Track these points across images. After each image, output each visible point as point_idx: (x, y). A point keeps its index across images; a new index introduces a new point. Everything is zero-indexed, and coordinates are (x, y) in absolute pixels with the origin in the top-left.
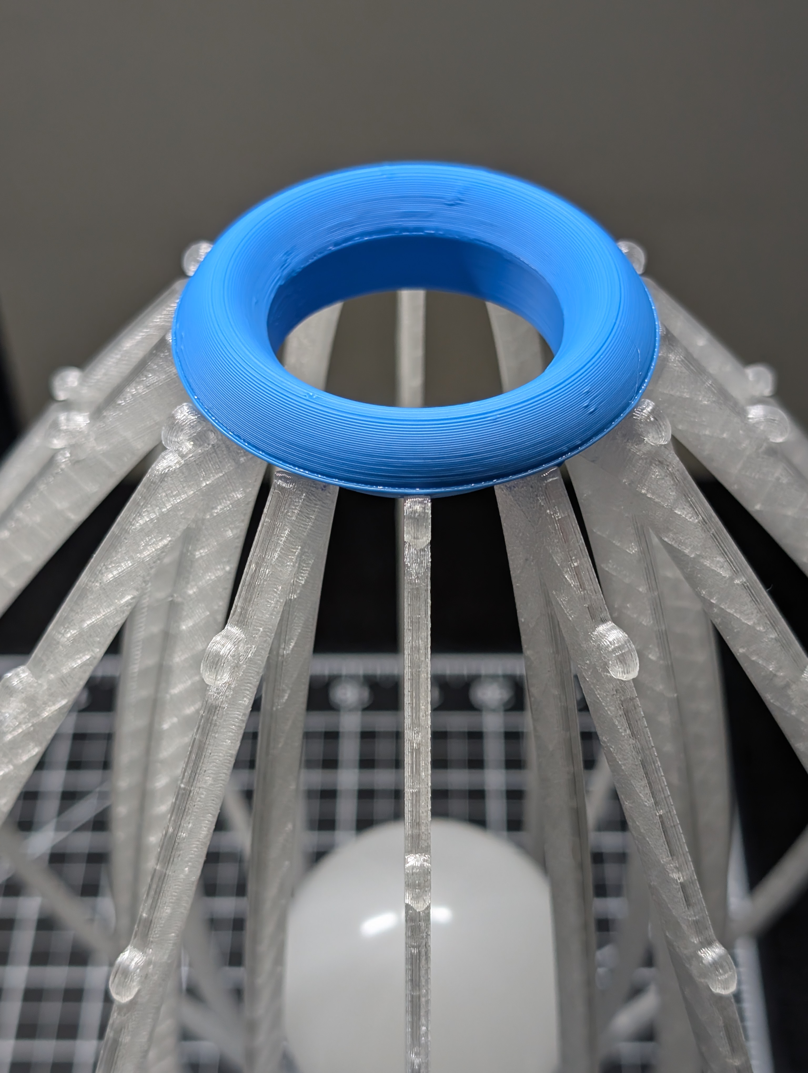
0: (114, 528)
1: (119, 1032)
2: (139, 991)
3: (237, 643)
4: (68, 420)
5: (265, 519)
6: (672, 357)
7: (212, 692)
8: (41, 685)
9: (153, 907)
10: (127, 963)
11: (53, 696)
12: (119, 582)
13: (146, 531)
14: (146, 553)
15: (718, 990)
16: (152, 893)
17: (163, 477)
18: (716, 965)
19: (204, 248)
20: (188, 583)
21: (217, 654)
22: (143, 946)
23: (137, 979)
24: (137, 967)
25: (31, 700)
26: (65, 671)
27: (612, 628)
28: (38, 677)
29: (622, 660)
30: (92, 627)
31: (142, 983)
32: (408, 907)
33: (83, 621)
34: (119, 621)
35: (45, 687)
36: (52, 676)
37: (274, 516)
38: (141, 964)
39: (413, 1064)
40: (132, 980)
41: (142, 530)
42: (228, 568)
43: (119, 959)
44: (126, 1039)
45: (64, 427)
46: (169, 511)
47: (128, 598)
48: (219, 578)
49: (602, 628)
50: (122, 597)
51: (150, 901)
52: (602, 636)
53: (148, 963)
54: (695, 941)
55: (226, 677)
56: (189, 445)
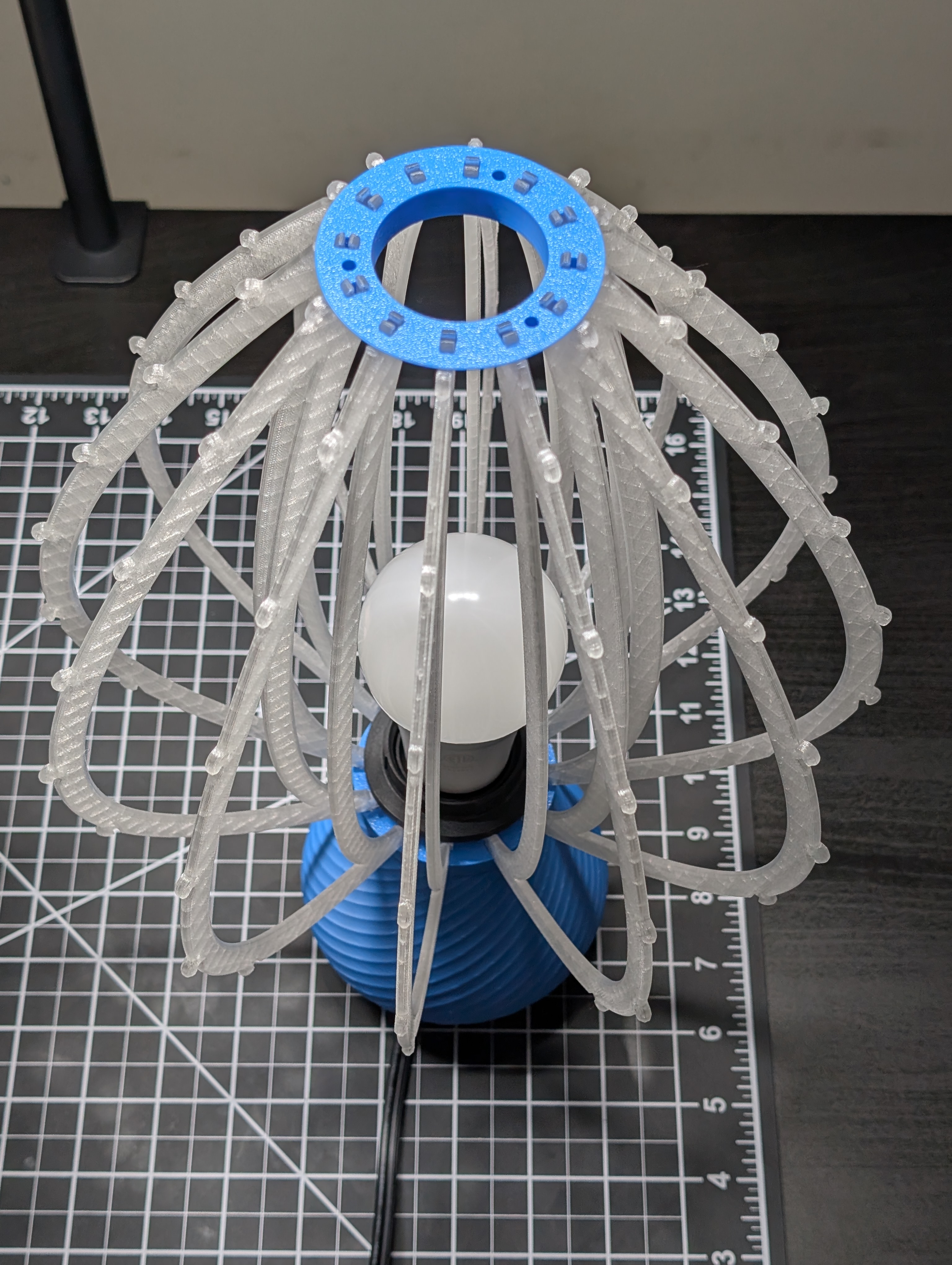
0: (274, 361)
1: (258, 644)
2: (271, 623)
3: (338, 440)
4: (250, 284)
5: (359, 372)
6: (613, 287)
7: (323, 465)
8: (226, 445)
9: (283, 578)
10: (266, 608)
11: (232, 451)
12: (275, 391)
13: (292, 364)
14: (291, 377)
15: (591, 655)
16: (283, 571)
17: (305, 336)
18: (593, 640)
19: (340, 185)
20: (314, 393)
21: (327, 446)
22: (276, 598)
23: (271, 616)
24: (271, 609)
25: (219, 452)
26: (240, 437)
27: (548, 453)
28: (224, 440)
29: (552, 471)
30: (258, 415)
31: (273, 619)
32: (422, 594)
33: (253, 411)
34: (274, 411)
35: (228, 446)
36: (232, 440)
37: (366, 370)
38: (274, 608)
39: (418, 677)
40: (268, 617)
41: (290, 363)
42: (339, 385)
43: (262, 605)
44: (262, 648)
45: (247, 289)
46: (306, 355)
47: (279, 399)
48: (333, 390)
49: (542, 453)
50: (277, 398)
51: (281, 574)
52: (542, 457)
53: (278, 608)
54: (581, 627)
55: (331, 458)
56: (321, 320)
